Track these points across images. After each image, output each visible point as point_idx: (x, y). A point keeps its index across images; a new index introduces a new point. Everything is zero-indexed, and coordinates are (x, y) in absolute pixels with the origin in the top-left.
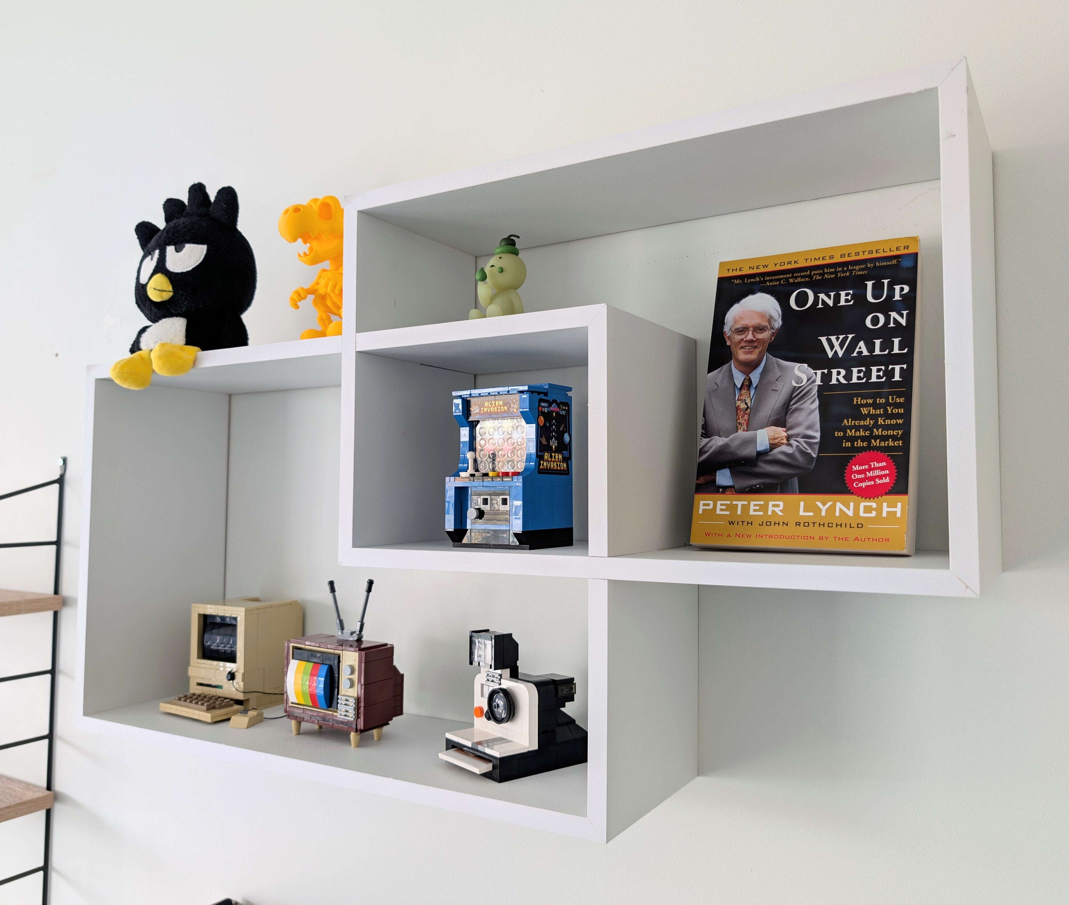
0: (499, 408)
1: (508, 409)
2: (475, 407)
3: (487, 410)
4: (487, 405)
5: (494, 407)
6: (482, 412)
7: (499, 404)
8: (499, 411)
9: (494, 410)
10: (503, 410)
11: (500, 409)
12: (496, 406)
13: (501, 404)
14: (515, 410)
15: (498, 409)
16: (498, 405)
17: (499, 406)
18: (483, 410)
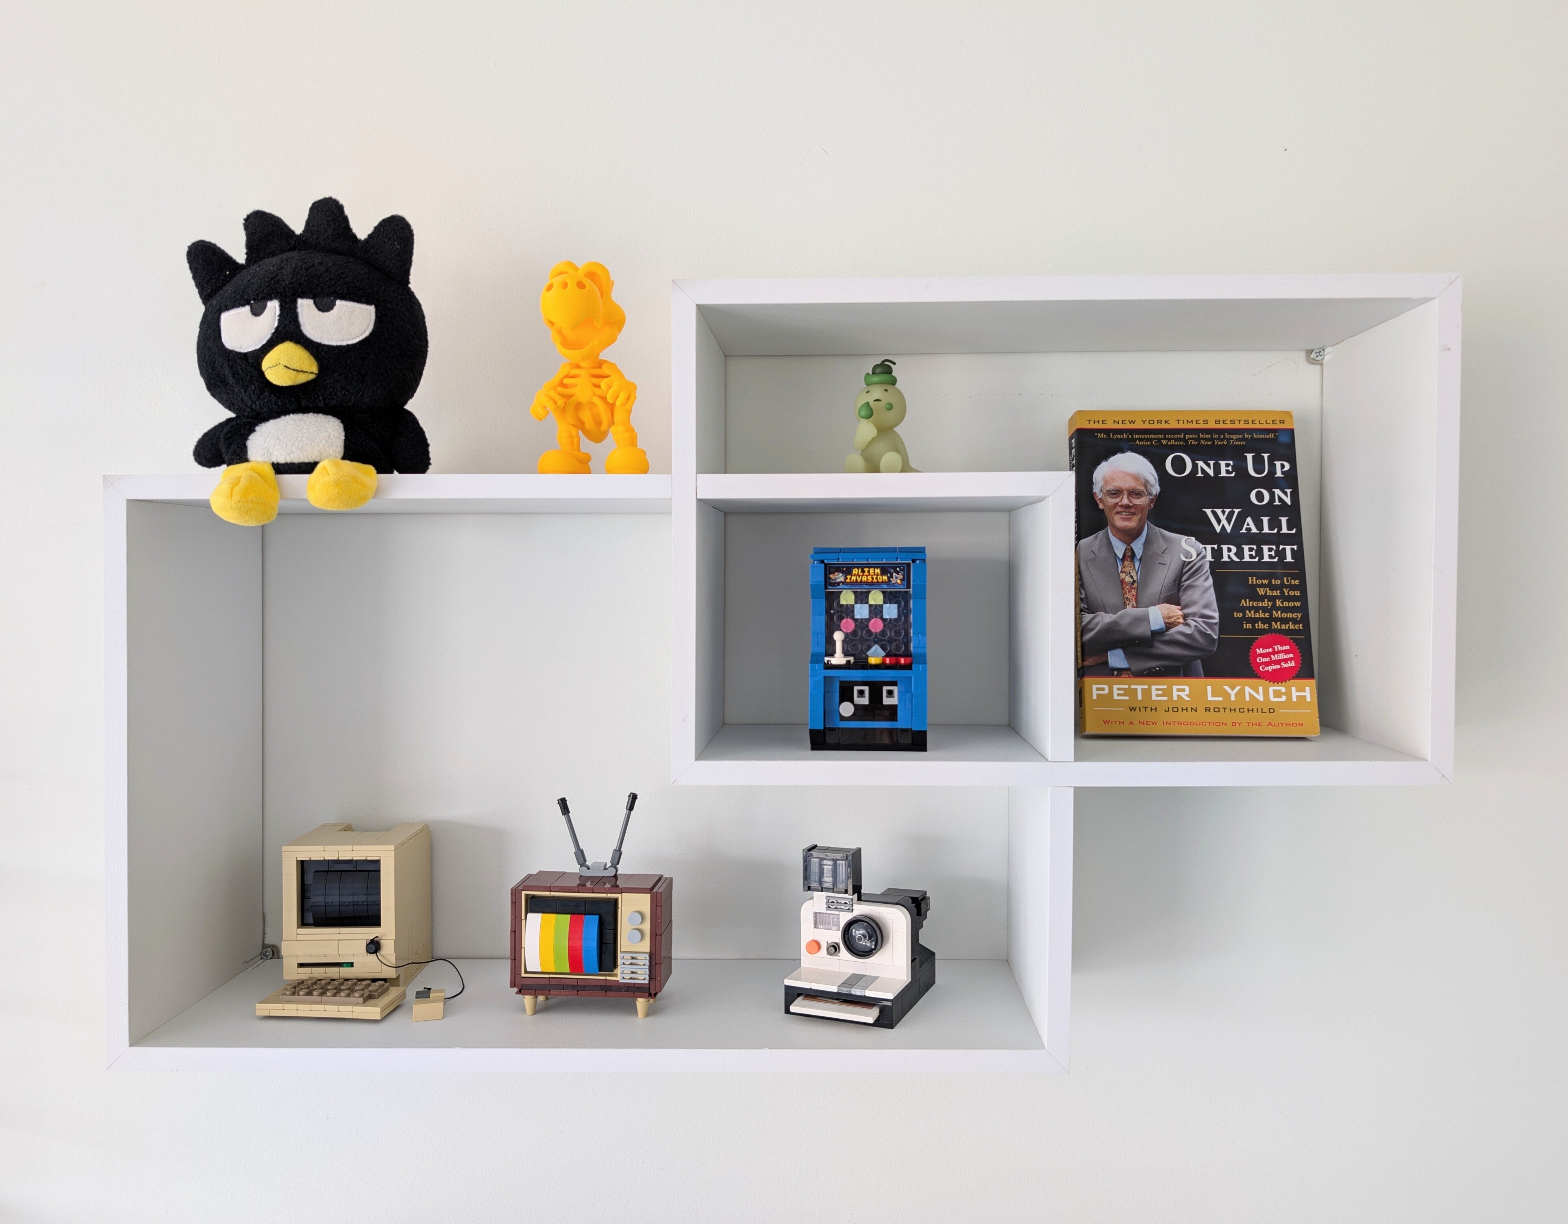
0: (875, 577)
1: (889, 578)
2: (838, 575)
3: (856, 579)
4: (856, 572)
5: (867, 576)
6: (848, 580)
7: (874, 572)
8: (875, 580)
9: (867, 579)
10: (880, 581)
11: (877, 578)
12: (869, 575)
13: (878, 573)
14: (899, 581)
15: (873, 578)
16: (873, 574)
17: (875, 575)
18: (850, 579)
